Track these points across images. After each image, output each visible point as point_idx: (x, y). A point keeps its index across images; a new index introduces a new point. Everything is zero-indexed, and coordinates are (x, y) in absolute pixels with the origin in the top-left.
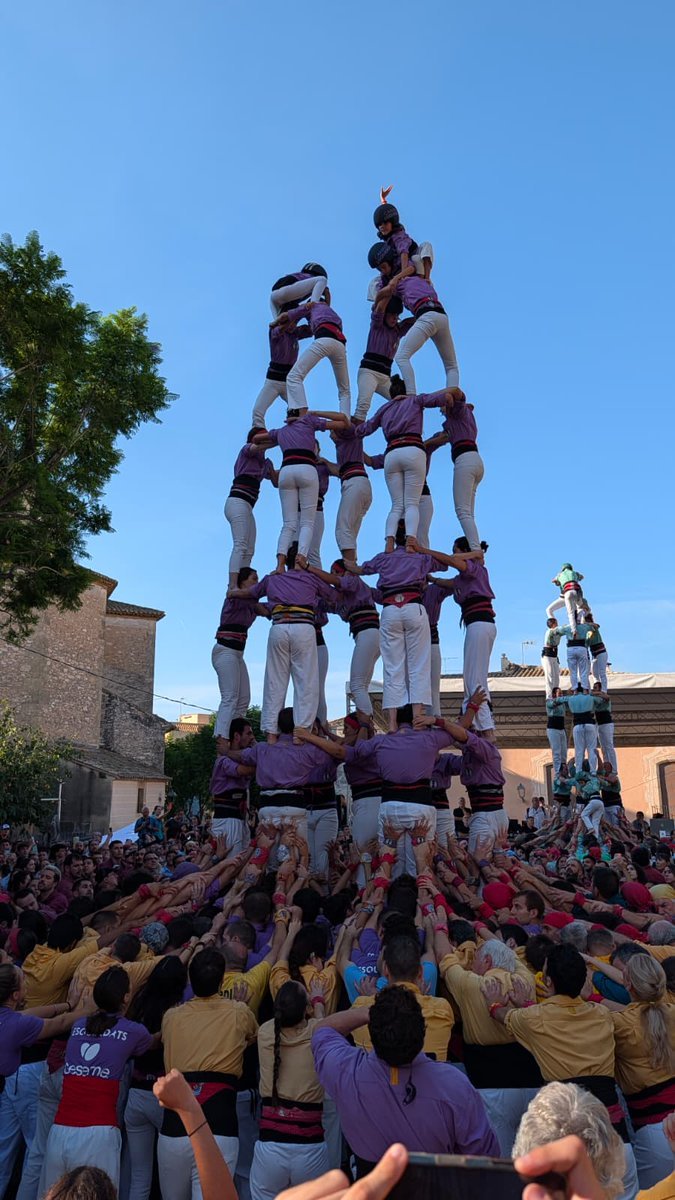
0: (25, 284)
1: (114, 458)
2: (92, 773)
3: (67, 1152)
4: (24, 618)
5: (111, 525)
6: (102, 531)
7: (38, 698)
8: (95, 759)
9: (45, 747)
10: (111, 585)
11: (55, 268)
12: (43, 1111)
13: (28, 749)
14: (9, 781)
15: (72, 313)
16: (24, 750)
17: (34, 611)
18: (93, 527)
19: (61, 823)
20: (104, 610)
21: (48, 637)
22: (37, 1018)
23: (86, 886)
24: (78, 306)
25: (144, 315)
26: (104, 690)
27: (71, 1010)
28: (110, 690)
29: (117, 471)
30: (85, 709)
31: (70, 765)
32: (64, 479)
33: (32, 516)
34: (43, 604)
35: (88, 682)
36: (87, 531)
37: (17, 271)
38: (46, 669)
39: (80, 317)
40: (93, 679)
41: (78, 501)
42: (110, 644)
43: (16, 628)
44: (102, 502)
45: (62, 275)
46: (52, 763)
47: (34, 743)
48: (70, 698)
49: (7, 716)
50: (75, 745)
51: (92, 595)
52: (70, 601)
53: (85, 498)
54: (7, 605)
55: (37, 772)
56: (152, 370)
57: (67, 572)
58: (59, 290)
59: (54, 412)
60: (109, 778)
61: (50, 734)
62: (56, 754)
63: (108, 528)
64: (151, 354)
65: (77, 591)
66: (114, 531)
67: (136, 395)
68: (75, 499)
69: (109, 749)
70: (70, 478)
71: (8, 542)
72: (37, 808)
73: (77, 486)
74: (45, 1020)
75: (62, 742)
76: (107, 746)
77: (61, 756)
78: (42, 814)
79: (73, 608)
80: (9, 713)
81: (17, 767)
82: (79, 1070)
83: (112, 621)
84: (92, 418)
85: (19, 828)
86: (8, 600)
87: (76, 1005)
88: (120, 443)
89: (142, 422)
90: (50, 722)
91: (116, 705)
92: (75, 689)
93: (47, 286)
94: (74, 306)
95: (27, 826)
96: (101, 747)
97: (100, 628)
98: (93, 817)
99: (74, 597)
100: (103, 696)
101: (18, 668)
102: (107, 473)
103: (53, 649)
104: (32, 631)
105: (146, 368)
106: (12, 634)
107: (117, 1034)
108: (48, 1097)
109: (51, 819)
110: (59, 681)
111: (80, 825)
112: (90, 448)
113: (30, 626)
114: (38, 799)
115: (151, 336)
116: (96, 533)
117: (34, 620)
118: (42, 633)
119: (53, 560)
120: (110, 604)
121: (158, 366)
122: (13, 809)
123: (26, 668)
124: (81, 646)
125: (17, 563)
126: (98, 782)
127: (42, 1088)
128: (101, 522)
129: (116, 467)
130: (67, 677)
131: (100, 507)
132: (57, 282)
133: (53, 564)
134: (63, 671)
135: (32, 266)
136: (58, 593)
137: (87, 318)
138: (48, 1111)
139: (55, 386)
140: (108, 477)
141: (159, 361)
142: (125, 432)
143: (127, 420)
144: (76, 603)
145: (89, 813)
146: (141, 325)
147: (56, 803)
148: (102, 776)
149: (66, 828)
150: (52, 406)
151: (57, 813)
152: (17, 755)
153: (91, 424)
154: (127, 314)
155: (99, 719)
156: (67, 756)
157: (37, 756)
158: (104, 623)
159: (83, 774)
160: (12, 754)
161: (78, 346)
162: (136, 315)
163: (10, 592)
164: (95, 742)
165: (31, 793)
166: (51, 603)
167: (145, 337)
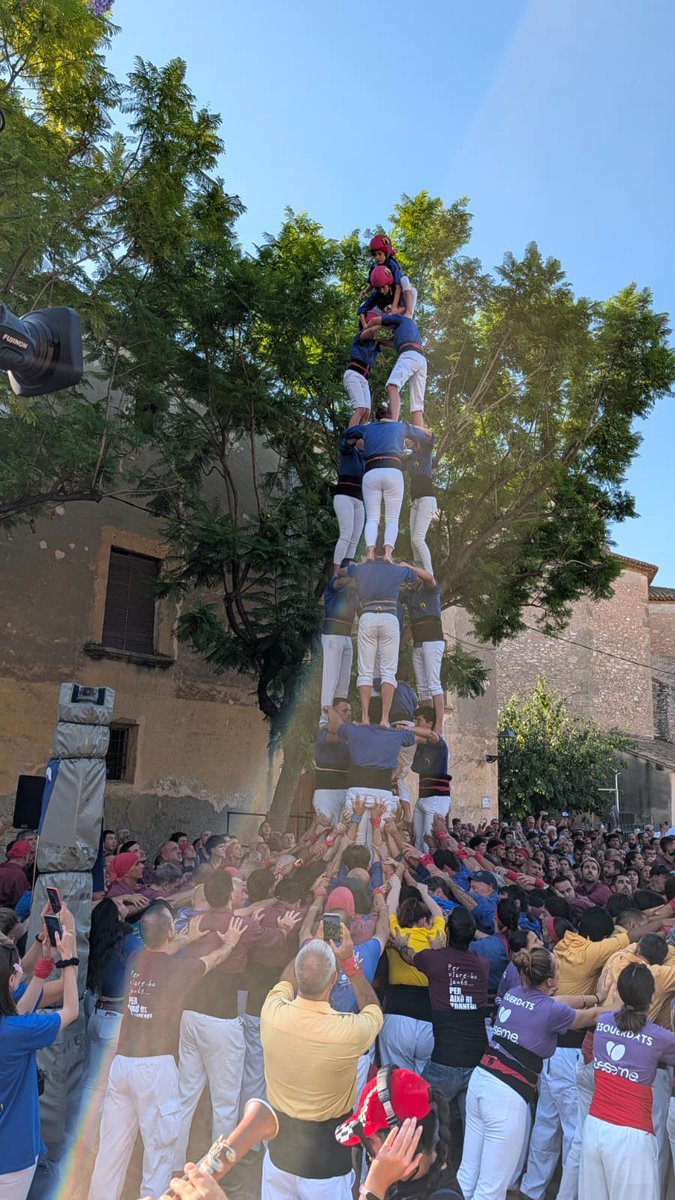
0: (528, 295)
1: (632, 442)
2: (648, 765)
3: (601, 1145)
4: (558, 612)
5: (635, 511)
6: (626, 517)
7: (588, 688)
8: (650, 750)
9: (599, 736)
10: (650, 571)
11: (555, 272)
12: (583, 1099)
13: (582, 738)
14: (566, 769)
15: (573, 310)
16: (577, 740)
17: (568, 604)
18: (617, 515)
19: (621, 815)
20: (646, 597)
21: (591, 628)
22: (569, 1007)
23: (622, 882)
24: (580, 302)
25: (645, 290)
26: (653, 679)
27: (600, 1003)
28: (661, 679)
29: (636, 455)
30: (636, 699)
31: (626, 756)
32: (584, 471)
33: (555, 512)
34: (574, 596)
35: (636, 671)
36: (611, 520)
37: (519, 284)
38: (592, 660)
39: (582, 312)
40: (641, 668)
41: (599, 491)
42: (657, 632)
43: (551, 621)
44: (624, 488)
45: (562, 277)
46: (606, 753)
47: (586, 733)
48: (622, 689)
49: (559, 707)
50: (629, 735)
51: (625, 582)
52: (601, 589)
53: (606, 487)
54: (542, 600)
55: (592, 762)
56: (661, 344)
57: (595, 563)
58: (559, 291)
59: (568, 406)
60: (666, 770)
61: (602, 724)
62: (610, 744)
63: (632, 514)
64: (659, 327)
65: (608, 580)
66: (638, 516)
67: (647, 373)
68: (596, 490)
69: (665, 741)
70: (590, 470)
71: (532, 541)
72: (596, 798)
73: (598, 476)
74: (577, 1011)
75: (614, 732)
76: (662, 738)
77: (615, 747)
78: (600, 805)
79: (605, 597)
80: (561, 704)
81: (573, 757)
82: (606, 1067)
83: (657, 608)
84: (605, 404)
85: (580, 817)
86: (543, 595)
87: (604, 1000)
88: (636, 425)
89: (657, 400)
90: (601, 712)
91: (668, 694)
92: (624, 679)
93: (548, 291)
94: (575, 302)
95: (587, 815)
96: (656, 738)
97: (644, 616)
98: (654, 810)
99: (605, 586)
100: (654, 686)
101: (566, 660)
102: (627, 458)
103: (598, 640)
104: (567, 624)
105: (655, 343)
106: (549, 627)
107: (641, 1038)
108: (584, 1086)
109: (609, 809)
110: (607, 672)
111: (640, 816)
112: (606, 437)
113: (565, 619)
114: (596, 789)
115: (655, 308)
116: (621, 520)
117: (568, 613)
118: (585, 625)
119: (581, 553)
120: (651, 590)
121: (668, 337)
122: (573, 798)
123: (573, 660)
124: (626, 635)
125: (547, 558)
126: (655, 773)
127: (578, 1076)
128: (625, 509)
129: (636, 451)
130: (613, 667)
131: (623, 494)
132: (558, 285)
133: (581, 557)
134: (609, 661)
135: (533, 275)
136: (588, 584)
137: (590, 312)
138: (586, 1101)
139: (567, 382)
140: (629, 462)
141: (669, 332)
142: (640, 414)
143: (641, 402)
144: (609, 592)
145: (649, 805)
146: (645, 300)
147: (613, 793)
148: (659, 768)
149: (626, 819)
150: (565, 401)
151: (615, 803)
152: (572, 745)
153: (605, 412)
154: (629, 293)
155: (652, 710)
156: (621, 746)
157: (590, 746)
158: (647, 610)
159: (638, 765)
160: (566, 743)
161: (584, 340)
162: (638, 291)
163: (545, 587)
164: (649, 733)
165: (588, 781)
166: (582, 594)
167: (650, 312)
